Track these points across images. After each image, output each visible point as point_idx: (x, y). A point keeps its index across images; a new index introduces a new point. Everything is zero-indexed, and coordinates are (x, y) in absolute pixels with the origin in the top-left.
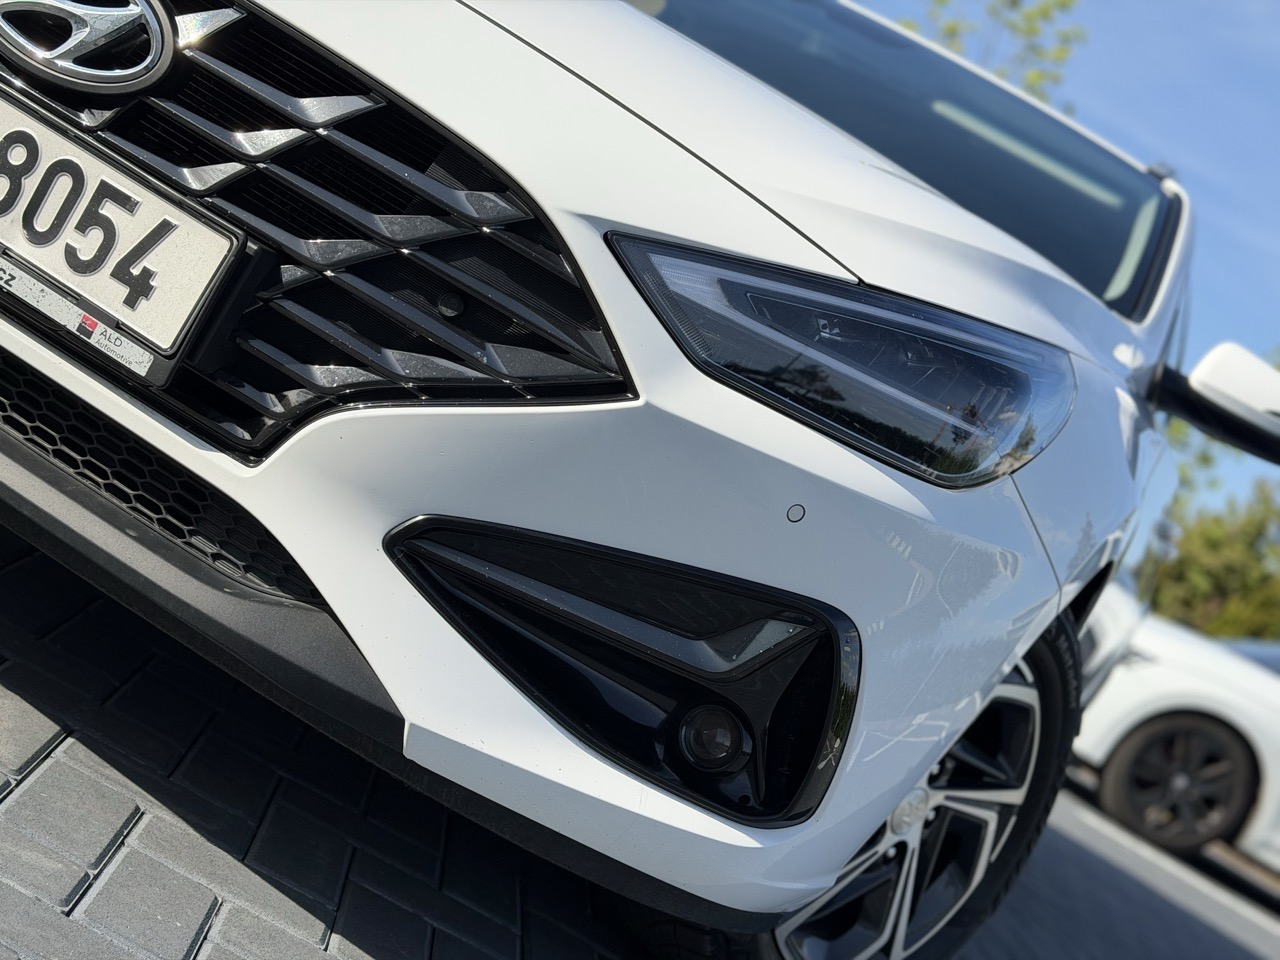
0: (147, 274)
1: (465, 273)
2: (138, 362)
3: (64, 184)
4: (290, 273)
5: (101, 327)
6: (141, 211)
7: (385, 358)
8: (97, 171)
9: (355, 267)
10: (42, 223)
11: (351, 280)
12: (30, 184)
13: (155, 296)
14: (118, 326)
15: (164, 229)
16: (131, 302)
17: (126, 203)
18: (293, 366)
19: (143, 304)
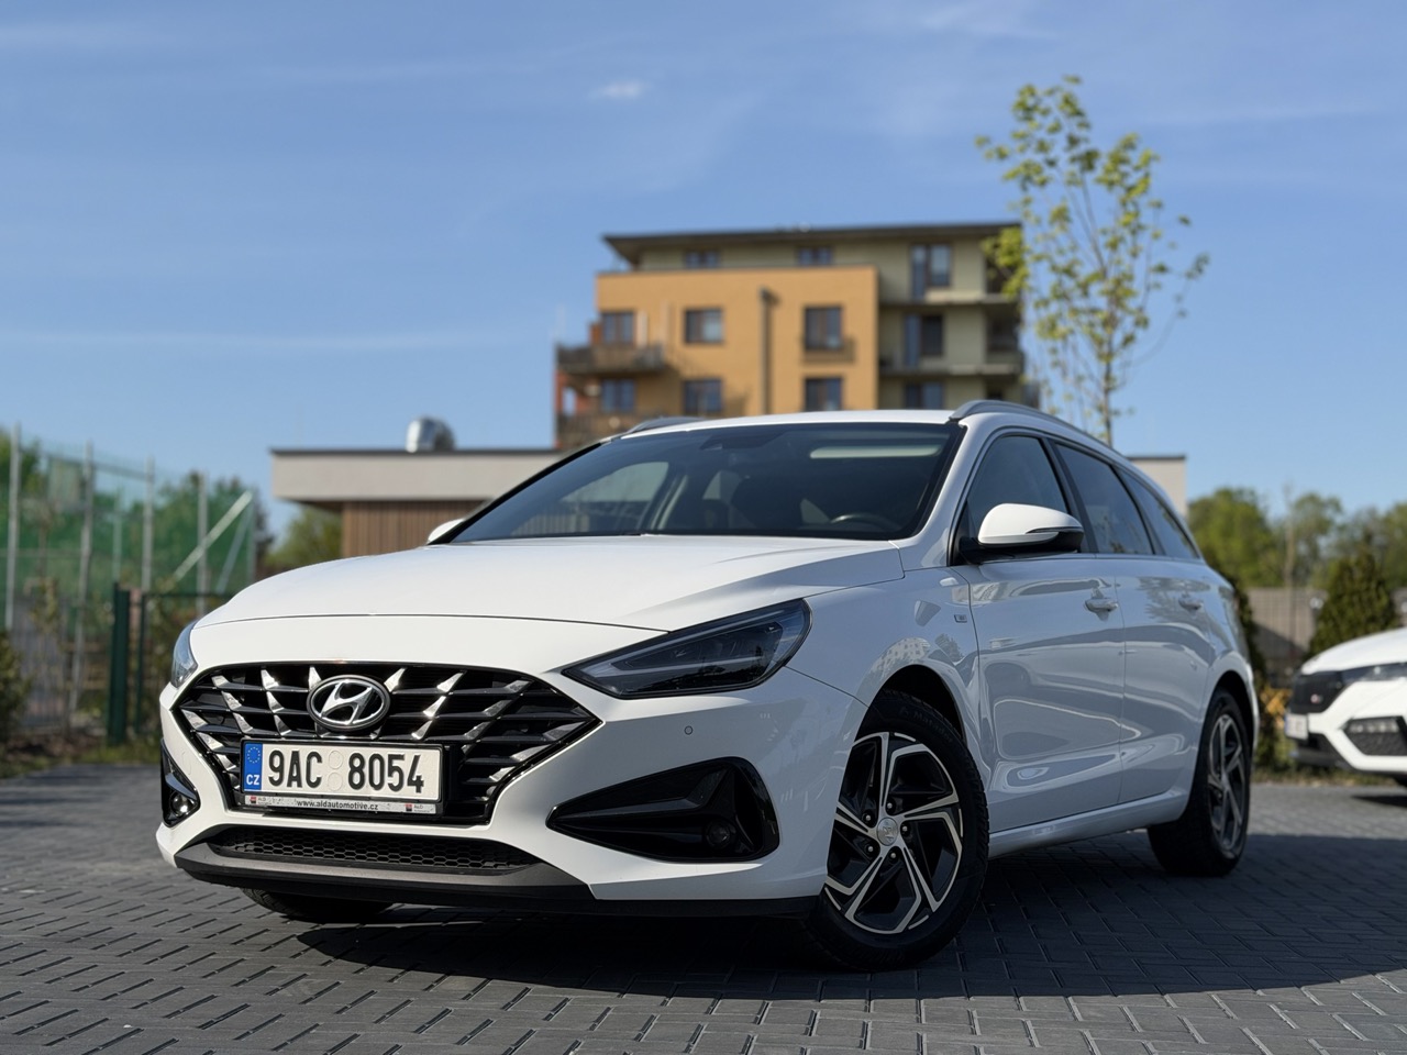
0: (419, 778)
1: (524, 713)
2: (431, 809)
3: (377, 763)
4: (465, 748)
5: (413, 805)
6: (406, 758)
7: (512, 759)
8: (385, 752)
9: (484, 733)
10: (377, 782)
11: (485, 739)
12: (366, 770)
13: (425, 784)
14: (418, 801)
15: (416, 759)
16: (418, 791)
17: (400, 757)
18: (483, 781)
19: (423, 789)
